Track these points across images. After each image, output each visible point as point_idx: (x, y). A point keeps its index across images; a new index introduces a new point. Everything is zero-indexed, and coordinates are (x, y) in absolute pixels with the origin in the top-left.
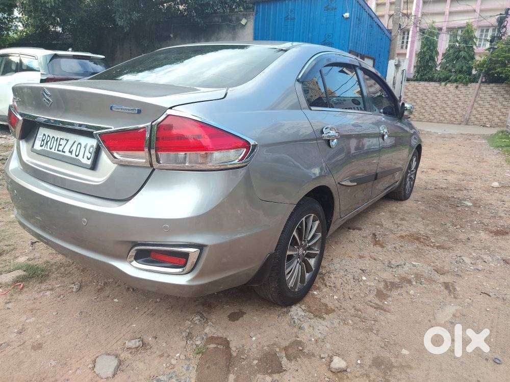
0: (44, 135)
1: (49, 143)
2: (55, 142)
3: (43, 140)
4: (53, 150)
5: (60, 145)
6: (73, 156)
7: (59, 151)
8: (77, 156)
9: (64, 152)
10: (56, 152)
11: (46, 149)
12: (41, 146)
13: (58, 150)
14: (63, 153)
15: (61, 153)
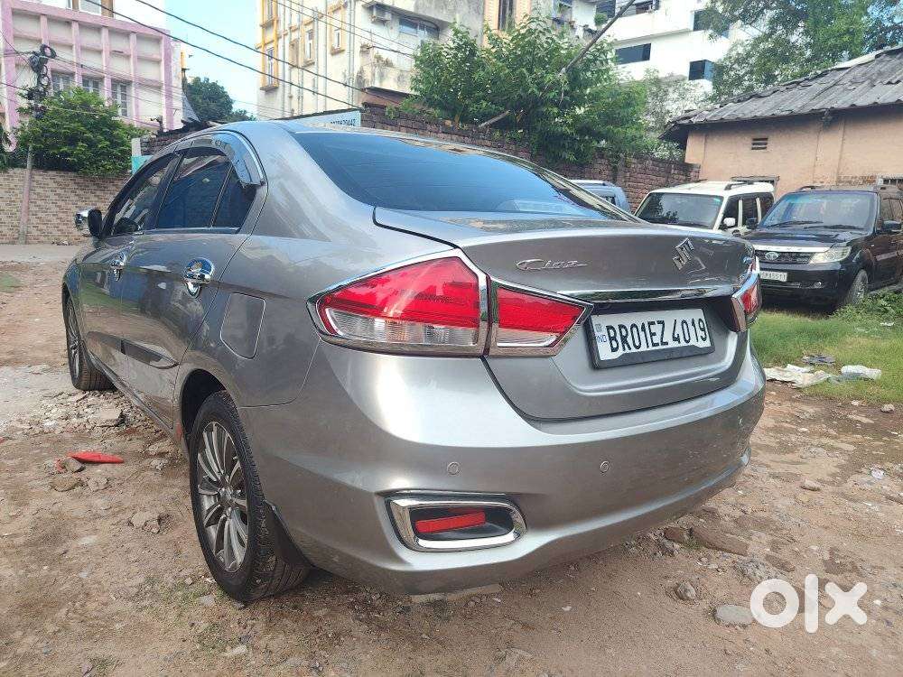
0: (609, 328)
1: (629, 340)
2: (642, 334)
3: (611, 339)
4: (643, 348)
5: (653, 334)
6: (683, 343)
7: (657, 344)
8: (688, 342)
9: (667, 343)
10: (651, 348)
11: (627, 351)
12: (614, 350)
13: (654, 345)
14: (665, 347)
15: (660, 347)
